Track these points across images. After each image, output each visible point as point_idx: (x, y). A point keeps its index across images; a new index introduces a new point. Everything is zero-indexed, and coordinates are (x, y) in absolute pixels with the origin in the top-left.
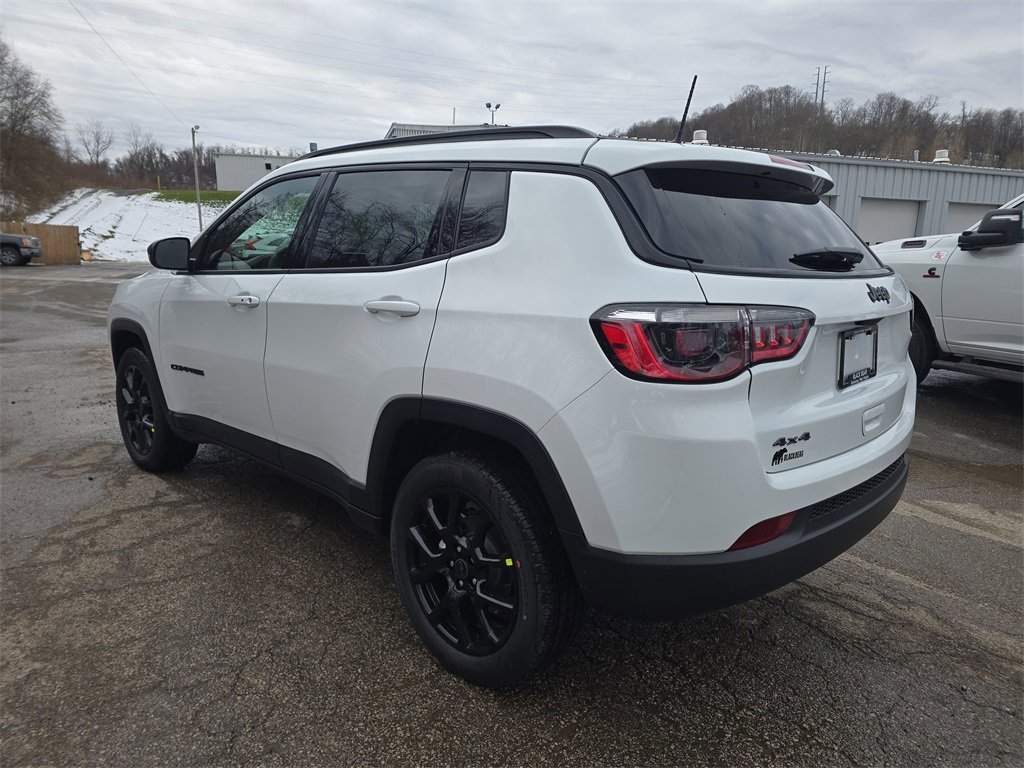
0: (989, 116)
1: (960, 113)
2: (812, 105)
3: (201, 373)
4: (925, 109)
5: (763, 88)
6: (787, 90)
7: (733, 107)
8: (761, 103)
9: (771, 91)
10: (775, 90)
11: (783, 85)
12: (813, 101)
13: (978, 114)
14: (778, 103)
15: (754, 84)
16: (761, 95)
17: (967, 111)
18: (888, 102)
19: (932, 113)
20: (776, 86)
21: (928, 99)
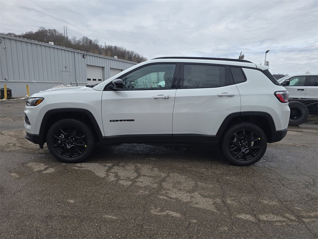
0: (111, 47)
1: (104, 45)
2: (64, 37)
3: (133, 120)
4: (96, 43)
5: (47, 29)
6: (55, 31)
7: (36, 33)
8: (46, 33)
9: (50, 30)
10: (51, 30)
11: (53, 29)
12: (64, 35)
13: (109, 46)
14: (52, 34)
15: (43, 27)
16: (46, 31)
17: (106, 45)
18: (86, 39)
19: (98, 44)
20: (51, 29)
21: (96, 40)
